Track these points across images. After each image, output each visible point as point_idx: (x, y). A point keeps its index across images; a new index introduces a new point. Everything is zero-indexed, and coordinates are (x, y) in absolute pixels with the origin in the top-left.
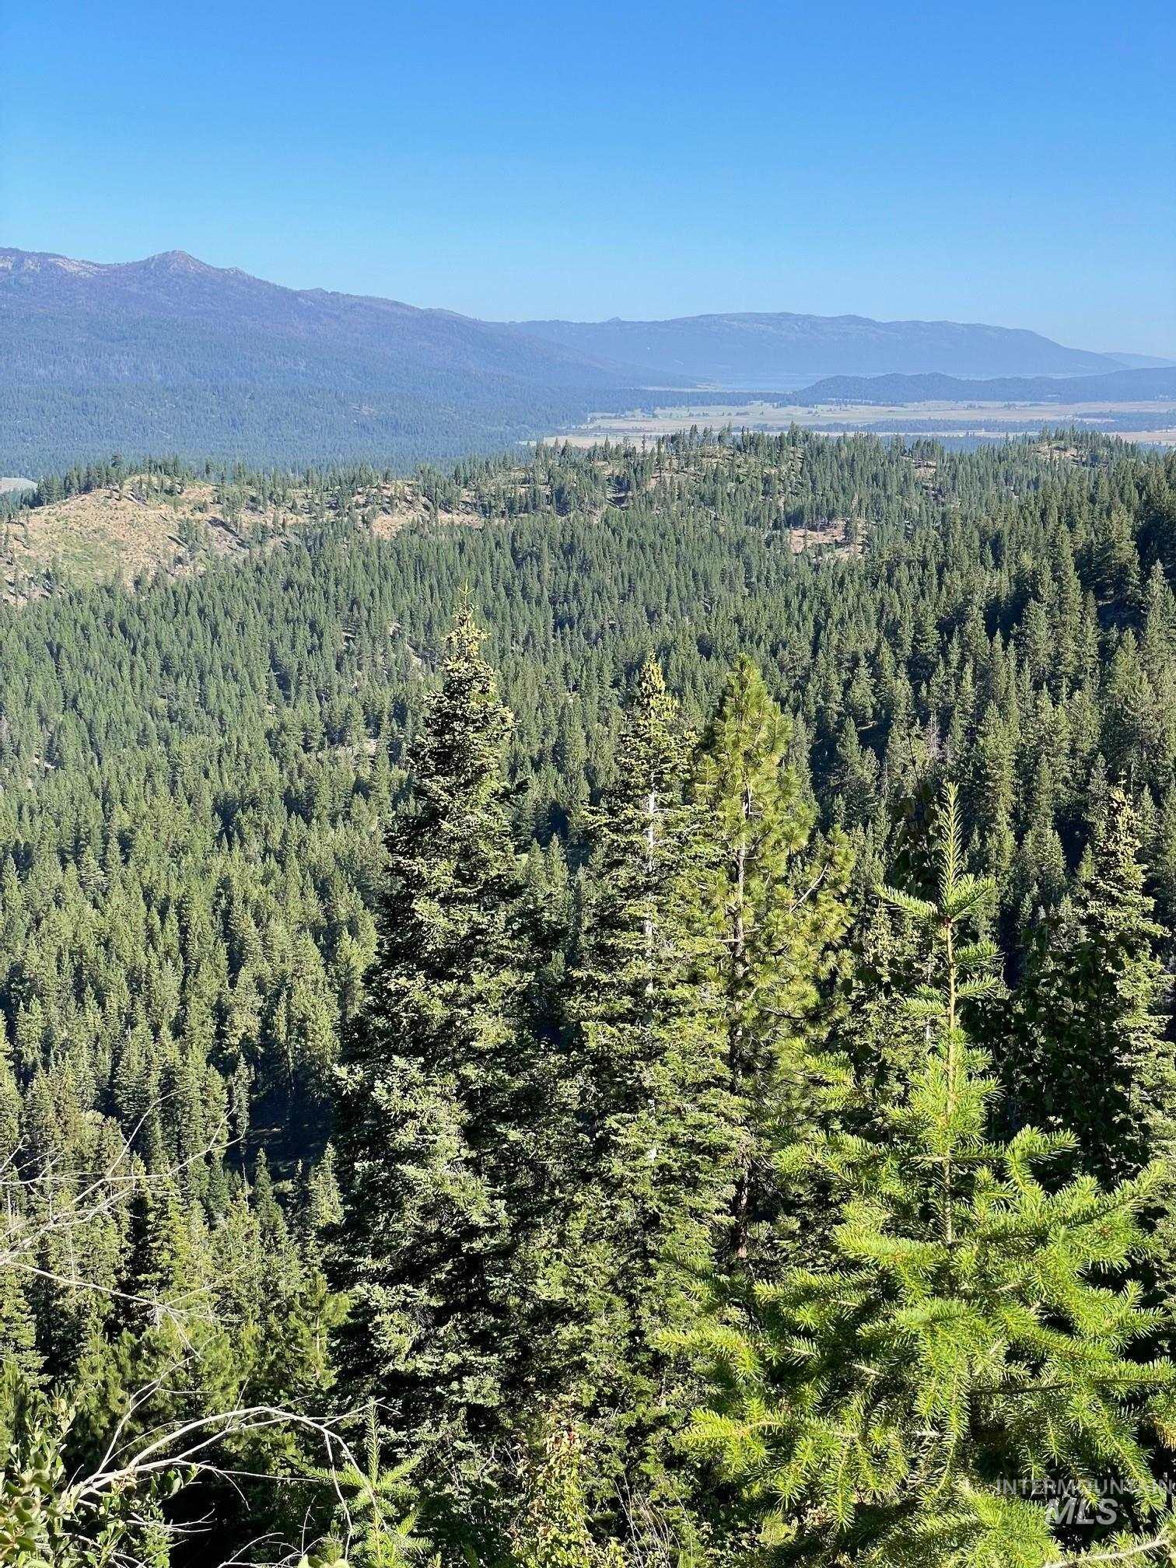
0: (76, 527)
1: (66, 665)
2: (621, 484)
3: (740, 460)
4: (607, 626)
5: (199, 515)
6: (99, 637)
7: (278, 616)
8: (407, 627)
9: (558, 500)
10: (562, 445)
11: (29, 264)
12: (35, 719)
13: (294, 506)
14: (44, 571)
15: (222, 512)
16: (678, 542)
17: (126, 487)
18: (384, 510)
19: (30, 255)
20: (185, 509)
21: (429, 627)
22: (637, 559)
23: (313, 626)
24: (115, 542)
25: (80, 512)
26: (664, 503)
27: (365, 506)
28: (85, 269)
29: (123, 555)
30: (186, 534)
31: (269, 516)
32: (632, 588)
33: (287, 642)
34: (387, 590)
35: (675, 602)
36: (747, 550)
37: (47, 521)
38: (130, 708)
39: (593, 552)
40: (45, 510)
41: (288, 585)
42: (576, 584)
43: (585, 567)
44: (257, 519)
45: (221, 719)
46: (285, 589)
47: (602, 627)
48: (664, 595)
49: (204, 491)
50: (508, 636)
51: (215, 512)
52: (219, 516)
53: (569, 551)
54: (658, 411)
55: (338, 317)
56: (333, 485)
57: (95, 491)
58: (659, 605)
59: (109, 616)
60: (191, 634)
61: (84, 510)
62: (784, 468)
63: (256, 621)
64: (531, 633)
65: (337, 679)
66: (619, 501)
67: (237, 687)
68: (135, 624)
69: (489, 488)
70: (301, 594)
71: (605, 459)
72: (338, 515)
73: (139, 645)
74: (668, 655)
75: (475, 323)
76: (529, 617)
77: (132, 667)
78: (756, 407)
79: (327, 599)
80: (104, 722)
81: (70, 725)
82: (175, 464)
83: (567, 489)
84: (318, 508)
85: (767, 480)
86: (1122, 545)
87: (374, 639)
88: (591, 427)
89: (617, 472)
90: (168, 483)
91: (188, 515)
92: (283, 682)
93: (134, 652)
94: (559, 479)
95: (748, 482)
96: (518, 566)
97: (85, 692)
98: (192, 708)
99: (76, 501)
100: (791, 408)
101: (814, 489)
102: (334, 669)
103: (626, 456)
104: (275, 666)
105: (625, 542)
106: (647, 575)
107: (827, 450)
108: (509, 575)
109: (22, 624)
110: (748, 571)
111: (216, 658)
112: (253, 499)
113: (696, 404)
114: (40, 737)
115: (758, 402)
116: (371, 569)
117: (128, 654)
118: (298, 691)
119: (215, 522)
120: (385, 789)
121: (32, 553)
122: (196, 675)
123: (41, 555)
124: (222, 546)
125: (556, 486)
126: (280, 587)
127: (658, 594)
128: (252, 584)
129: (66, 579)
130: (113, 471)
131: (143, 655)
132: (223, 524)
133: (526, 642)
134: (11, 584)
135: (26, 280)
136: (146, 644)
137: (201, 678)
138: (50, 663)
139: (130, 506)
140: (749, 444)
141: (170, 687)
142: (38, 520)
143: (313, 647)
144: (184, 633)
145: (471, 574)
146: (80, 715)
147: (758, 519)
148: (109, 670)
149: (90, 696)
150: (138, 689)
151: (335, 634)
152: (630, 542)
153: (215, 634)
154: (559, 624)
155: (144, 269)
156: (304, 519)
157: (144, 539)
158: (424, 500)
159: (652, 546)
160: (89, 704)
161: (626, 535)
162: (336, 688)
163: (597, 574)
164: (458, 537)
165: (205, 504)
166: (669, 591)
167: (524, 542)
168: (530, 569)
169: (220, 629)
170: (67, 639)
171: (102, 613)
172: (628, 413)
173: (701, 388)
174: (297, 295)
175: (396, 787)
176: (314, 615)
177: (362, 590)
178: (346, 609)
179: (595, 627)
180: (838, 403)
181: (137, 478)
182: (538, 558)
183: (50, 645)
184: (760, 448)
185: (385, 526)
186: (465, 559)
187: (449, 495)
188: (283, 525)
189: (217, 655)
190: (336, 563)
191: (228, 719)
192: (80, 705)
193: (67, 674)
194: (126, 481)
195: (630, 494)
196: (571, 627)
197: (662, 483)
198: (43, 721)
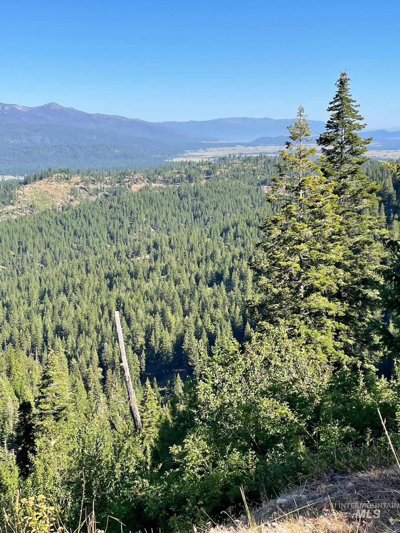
0: (39, 191)
1: (44, 234)
2: (208, 173)
3: (245, 164)
4: (210, 218)
5: (76, 186)
6: (53, 225)
7: (108, 217)
8: (149, 219)
9: (189, 179)
10: (189, 161)
11: (6, 108)
12: (37, 251)
13: (106, 182)
14: (30, 205)
15: (84, 185)
16: (230, 191)
17: (53, 178)
18: (135, 183)
19: (6, 105)
20: (72, 184)
21: (156, 219)
22: (218, 196)
23: (120, 220)
24: (51, 195)
25: (40, 186)
26: (223, 179)
27: (129, 182)
28: (24, 109)
29: (54, 199)
30: (73, 192)
31: (99, 186)
32: (217, 205)
33: (112, 225)
34: (142, 208)
35: (231, 209)
36: (251, 193)
37: (30, 189)
38: (66, 247)
39: (204, 195)
40: (29, 185)
41: (111, 207)
42: (200, 205)
43: (202, 199)
44: (94, 187)
45: (94, 249)
46: (110, 208)
47: (209, 218)
48: (227, 207)
49: (77, 178)
50: (180, 221)
51: (82, 185)
52: (83, 186)
53: (196, 194)
54: (208, 149)
55: (105, 122)
56: (118, 175)
57: (44, 179)
58: (226, 211)
59: (56, 218)
60: (82, 223)
61: (41, 185)
62: (259, 167)
63: (102, 219)
64: (187, 220)
65: (129, 236)
66: (208, 178)
67: (98, 239)
68: (64, 221)
69: (167, 175)
70: (115, 210)
71: (202, 165)
72: (120, 185)
73: (66, 227)
74: (237, 226)
75: (148, 123)
76: (186, 215)
77: (65, 234)
78: (238, 147)
79: (124, 211)
80: (58, 251)
81: (48, 252)
82: (68, 170)
83: (192, 175)
84: (114, 183)
85: (254, 171)
86: (390, 188)
87: (139, 223)
88: (187, 155)
89: (207, 169)
90: (67, 176)
91: (73, 186)
92: (112, 238)
93: (65, 229)
94: (189, 172)
95: (248, 171)
96: (181, 200)
97: (51, 242)
98: (85, 247)
99: (38, 183)
100: (249, 147)
101: (268, 173)
102: (127, 233)
103: (209, 164)
104: (109, 233)
105: (214, 191)
106: (221, 201)
107: (272, 160)
108: (178, 202)
109: (30, 221)
110: (252, 199)
111: (90, 230)
112: (93, 181)
113: (219, 147)
114: (39, 256)
115: (239, 146)
116: (136, 201)
117: (63, 230)
118: (117, 241)
119: (81, 188)
120: (159, 269)
121: (25, 199)
122: (85, 236)
123: (29, 200)
124: (84, 195)
125: (188, 174)
126: (108, 208)
127: (226, 207)
128: (100, 207)
129: (37, 207)
130: (49, 173)
131: (68, 230)
132: (84, 189)
133: (185, 223)
134: (20, 209)
135: (6, 113)
136: (68, 227)
137: (87, 237)
138: (39, 234)
139: (55, 184)
140: (247, 160)
141: (77, 240)
142: (27, 189)
143: (120, 226)
144: (80, 223)
145: (167, 202)
146: (51, 249)
147: (252, 183)
148: (58, 235)
149: (53, 243)
150: (67, 241)
151: (127, 222)
152: (215, 191)
153: (89, 223)
154: (195, 217)
155: (44, 108)
156: (109, 186)
157: (60, 194)
158: (147, 179)
159: (222, 192)
160: (53, 246)
161: (214, 189)
162: (128, 239)
163: (206, 201)
164: (161, 191)
165: (78, 182)
166: (229, 206)
167: (182, 192)
168: (184, 200)
169: (91, 222)
170: (44, 226)
171: (54, 217)
172: (198, 150)
173: (220, 142)
174: (92, 115)
175: (162, 269)
176: (120, 216)
177: (134, 208)
178: (129, 214)
179: (206, 218)
180: (264, 146)
181: (57, 175)
182: (187, 197)
183: (38, 228)
184: (251, 161)
185: (135, 188)
186: (164, 198)
187: (154, 177)
188: (103, 188)
189: (91, 230)
190: (125, 200)
191: (96, 249)
192: (50, 246)
193: (45, 236)
194: (54, 176)
195: (211, 176)
196: (199, 218)
197: (221, 172)
198: (39, 252)
